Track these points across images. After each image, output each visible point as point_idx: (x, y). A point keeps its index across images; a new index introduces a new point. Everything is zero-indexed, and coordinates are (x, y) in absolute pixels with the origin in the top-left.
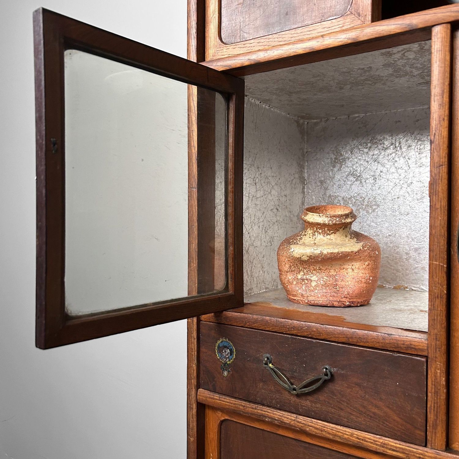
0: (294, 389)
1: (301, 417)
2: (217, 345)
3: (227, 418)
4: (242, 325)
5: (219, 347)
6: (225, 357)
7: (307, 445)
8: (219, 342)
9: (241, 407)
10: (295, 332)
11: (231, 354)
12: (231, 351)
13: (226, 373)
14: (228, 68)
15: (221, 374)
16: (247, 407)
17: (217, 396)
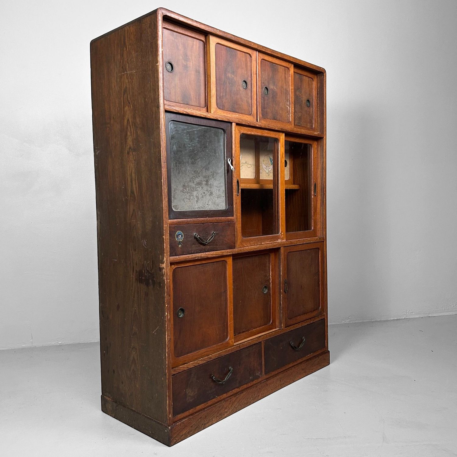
0: (207, 242)
1: (207, 253)
2: (176, 234)
3: (176, 267)
4: (185, 224)
5: (177, 235)
6: (180, 239)
7: (203, 265)
8: (177, 233)
9: (188, 257)
10: (203, 222)
11: (182, 237)
12: (182, 235)
13: (180, 246)
14: (177, 112)
15: (178, 247)
16: (190, 256)
17: (177, 257)
